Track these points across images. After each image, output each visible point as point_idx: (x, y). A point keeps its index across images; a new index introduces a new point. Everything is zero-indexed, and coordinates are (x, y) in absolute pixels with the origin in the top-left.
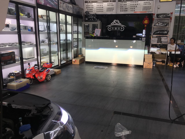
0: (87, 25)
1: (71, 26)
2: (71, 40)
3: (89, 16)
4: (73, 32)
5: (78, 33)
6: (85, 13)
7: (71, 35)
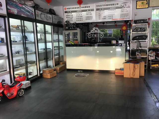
0: (68, 33)
1: (51, 35)
2: (52, 49)
3: (69, 25)
4: (54, 40)
5: (59, 42)
6: (66, 22)
7: (51, 43)
